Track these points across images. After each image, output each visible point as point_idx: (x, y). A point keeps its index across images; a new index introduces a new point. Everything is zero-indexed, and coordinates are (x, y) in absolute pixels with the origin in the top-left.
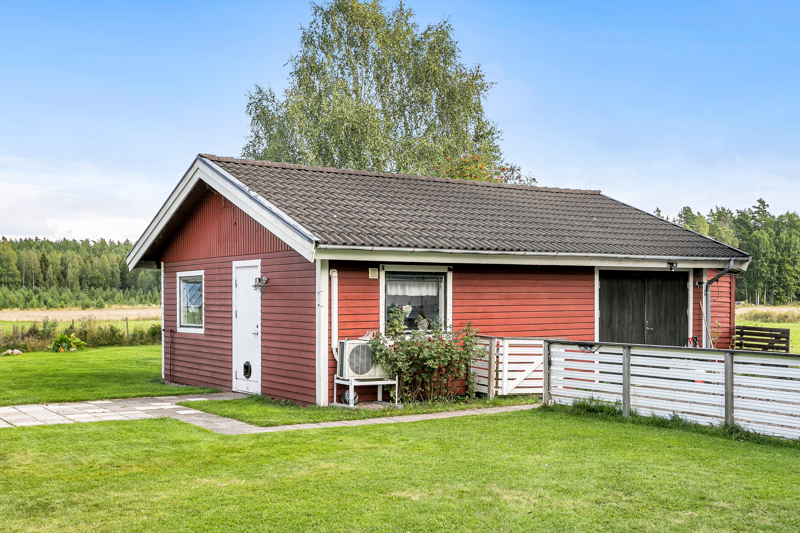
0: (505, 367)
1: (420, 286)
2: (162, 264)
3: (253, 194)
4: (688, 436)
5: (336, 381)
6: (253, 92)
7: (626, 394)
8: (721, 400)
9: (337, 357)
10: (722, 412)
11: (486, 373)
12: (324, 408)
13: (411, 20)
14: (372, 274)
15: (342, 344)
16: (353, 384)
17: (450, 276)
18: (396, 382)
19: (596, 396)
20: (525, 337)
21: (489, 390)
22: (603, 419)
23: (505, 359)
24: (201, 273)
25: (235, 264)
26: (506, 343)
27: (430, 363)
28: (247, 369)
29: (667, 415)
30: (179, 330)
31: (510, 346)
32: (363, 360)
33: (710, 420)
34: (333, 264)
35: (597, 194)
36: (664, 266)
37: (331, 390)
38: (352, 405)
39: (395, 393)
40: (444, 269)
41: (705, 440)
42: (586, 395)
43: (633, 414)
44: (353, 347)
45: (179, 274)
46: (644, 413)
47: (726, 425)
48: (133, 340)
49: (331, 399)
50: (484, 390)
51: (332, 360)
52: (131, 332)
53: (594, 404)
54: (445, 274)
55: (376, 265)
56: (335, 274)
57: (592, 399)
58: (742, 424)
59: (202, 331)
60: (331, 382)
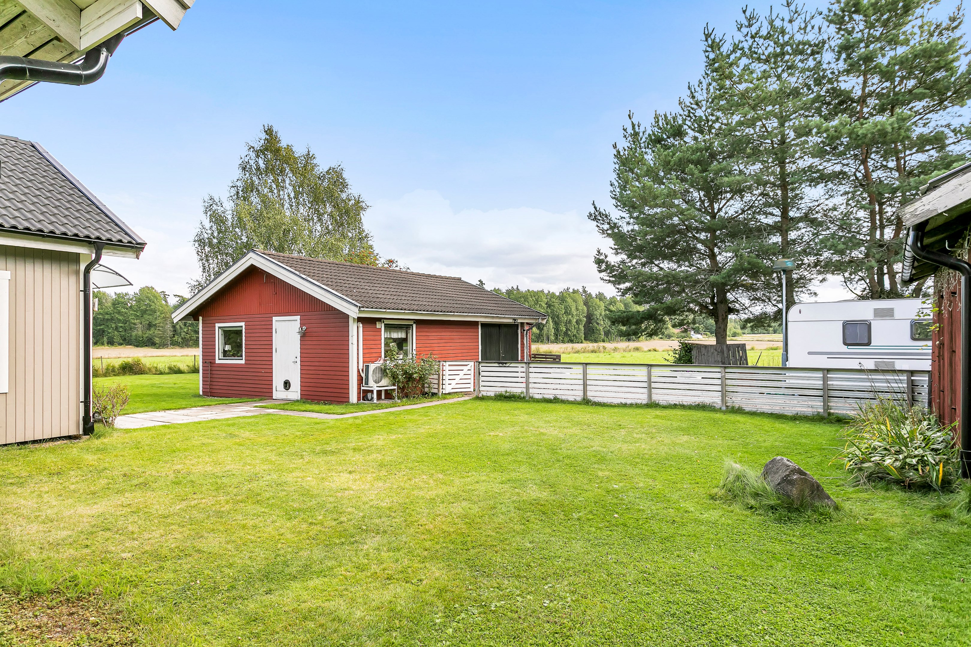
0: (446, 377)
1: (398, 332)
2: (201, 318)
3: (304, 276)
4: (563, 406)
5: (362, 388)
6: (207, 198)
7: (527, 388)
8: (581, 387)
9: (363, 375)
10: (581, 393)
11: (436, 382)
12: (353, 404)
13: (315, 161)
14: (378, 325)
15: (367, 367)
16: (375, 389)
17: (414, 326)
18: (396, 387)
19: (508, 390)
20: (456, 361)
21: (439, 391)
22: (515, 401)
23: (447, 373)
24: (243, 324)
25: (275, 319)
26: (448, 363)
27: (415, 376)
28: (287, 385)
29: (552, 397)
30: (218, 361)
31: (449, 365)
32: (378, 375)
33: (575, 397)
34: (360, 320)
35: (459, 279)
36: (510, 321)
37: (359, 393)
38: (375, 401)
39: (395, 394)
40: (411, 323)
41: (574, 407)
42: (503, 390)
43: (532, 398)
44: (374, 367)
45: (217, 325)
46: (537, 396)
47: (584, 399)
48: (106, 373)
49: (359, 399)
50: (435, 391)
51: (359, 375)
52: (104, 366)
53: (508, 394)
54: (412, 325)
55: (380, 320)
56: (361, 325)
57: (506, 392)
58: (592, 398)
59: (243, 362)
60: (359, 389)
